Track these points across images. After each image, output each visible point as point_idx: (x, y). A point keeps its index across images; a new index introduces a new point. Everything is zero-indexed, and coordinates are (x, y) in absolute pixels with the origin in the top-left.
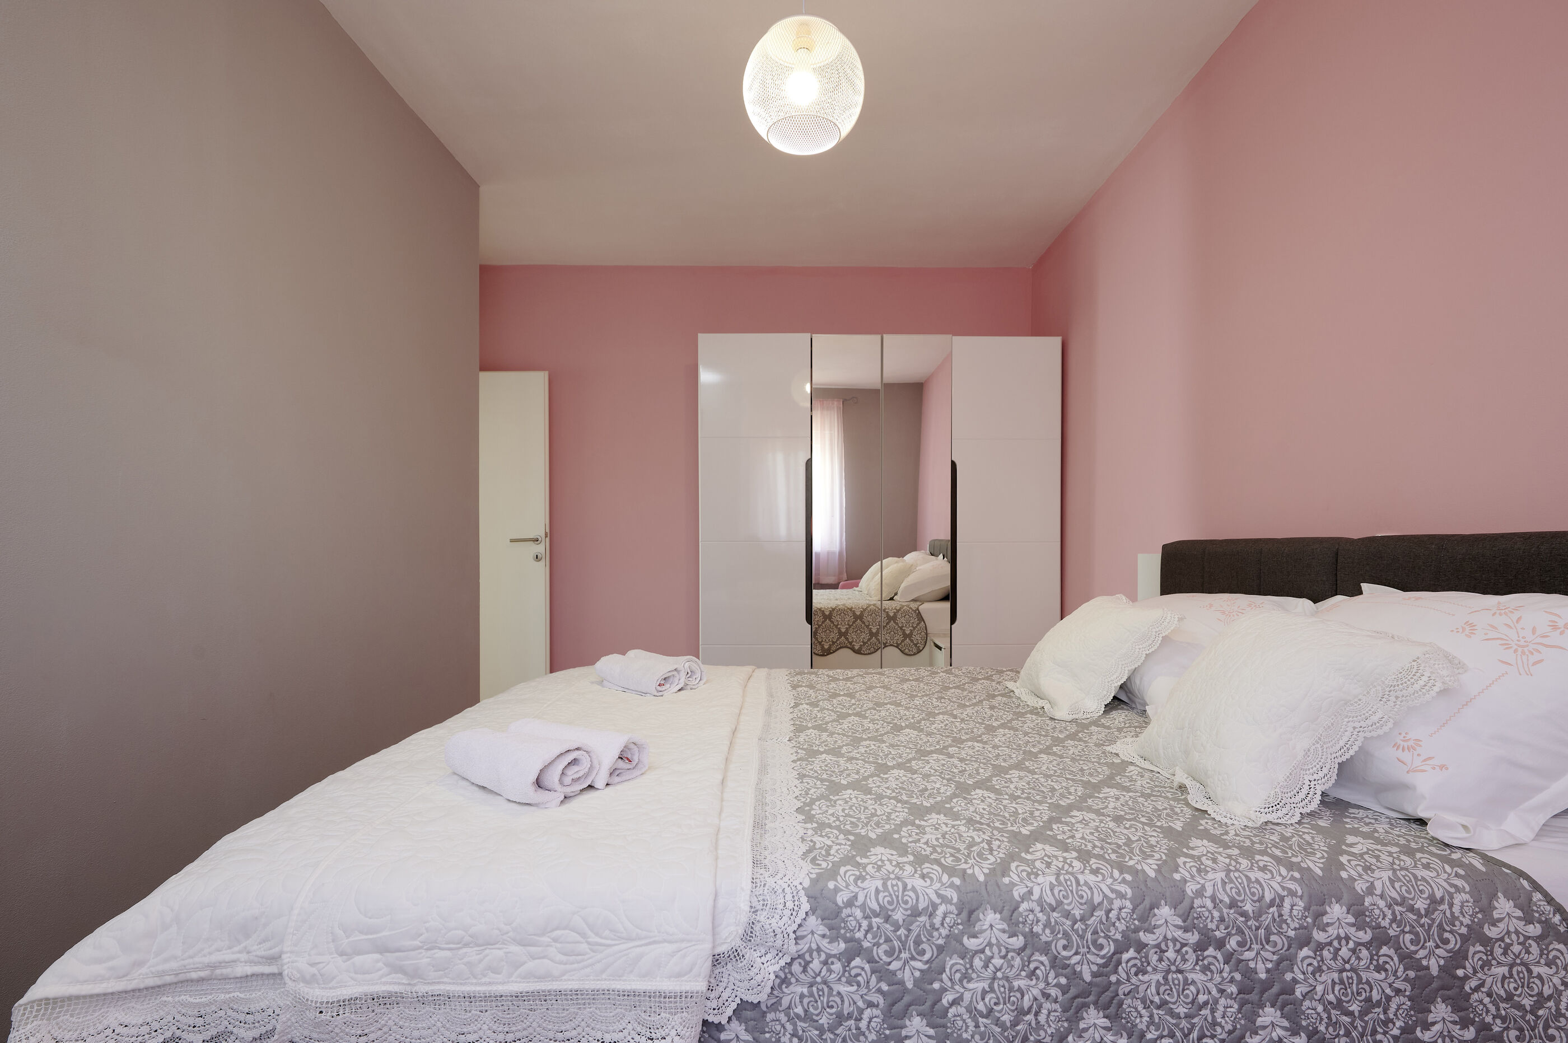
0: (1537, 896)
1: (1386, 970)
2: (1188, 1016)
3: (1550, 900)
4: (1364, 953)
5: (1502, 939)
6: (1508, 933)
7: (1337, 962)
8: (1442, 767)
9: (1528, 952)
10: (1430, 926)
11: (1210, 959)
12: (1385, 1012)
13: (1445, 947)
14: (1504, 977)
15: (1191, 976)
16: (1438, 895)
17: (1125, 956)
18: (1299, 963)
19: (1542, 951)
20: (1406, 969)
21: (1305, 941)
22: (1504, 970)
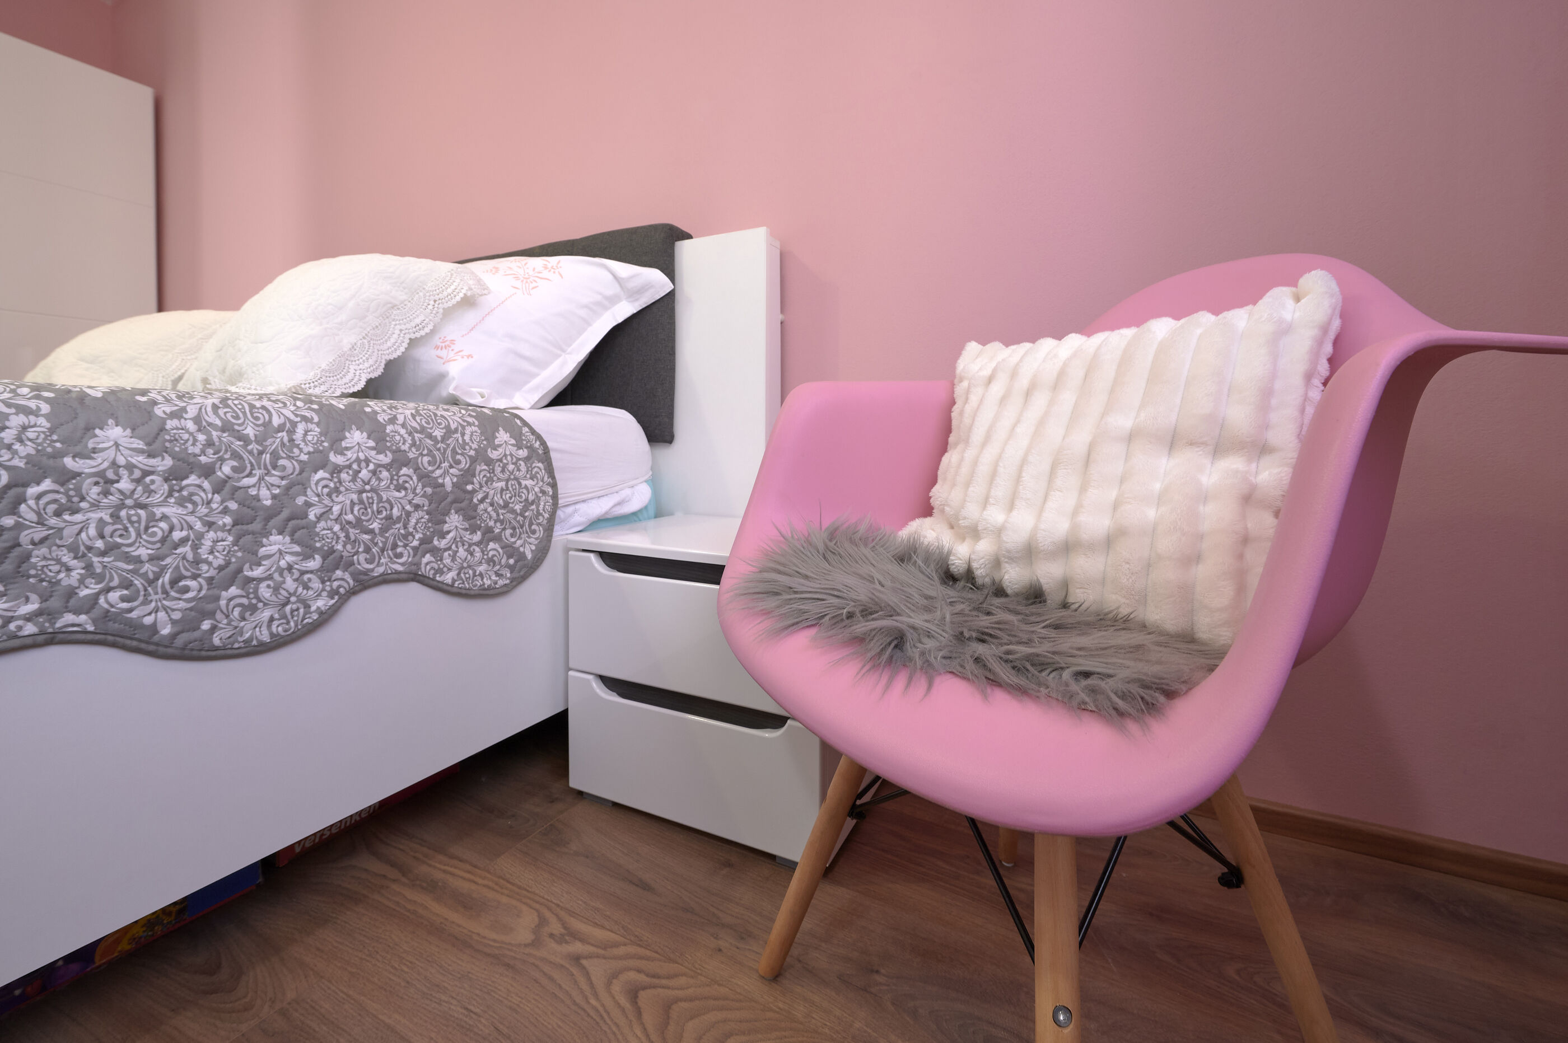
0: (525, 429)
1: (406, 489)
2: (152, 559)
3: (533, 432)
4: (385, 474)
5: (500, 460)
6: (505, 455)
7: (356, 483)
8: (469, 356)
9: (519, 470)
10: (445, 450)
11: (192, 489)
12: (405, 527)
13: (457, 466)
14: (502, 490)
15: (158, 512)
16: (453, 426)
17: (33, 491)
18: (313, 487)
19: (528, 468)
20: (424, 487)
21: (323, 464)
22: (502, 484)
